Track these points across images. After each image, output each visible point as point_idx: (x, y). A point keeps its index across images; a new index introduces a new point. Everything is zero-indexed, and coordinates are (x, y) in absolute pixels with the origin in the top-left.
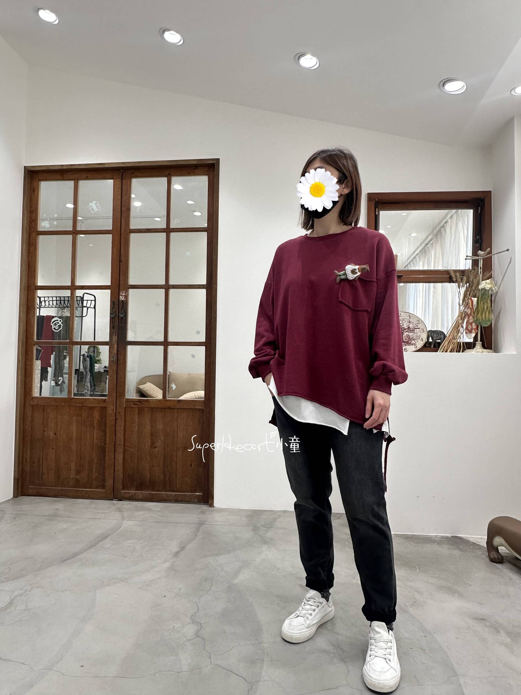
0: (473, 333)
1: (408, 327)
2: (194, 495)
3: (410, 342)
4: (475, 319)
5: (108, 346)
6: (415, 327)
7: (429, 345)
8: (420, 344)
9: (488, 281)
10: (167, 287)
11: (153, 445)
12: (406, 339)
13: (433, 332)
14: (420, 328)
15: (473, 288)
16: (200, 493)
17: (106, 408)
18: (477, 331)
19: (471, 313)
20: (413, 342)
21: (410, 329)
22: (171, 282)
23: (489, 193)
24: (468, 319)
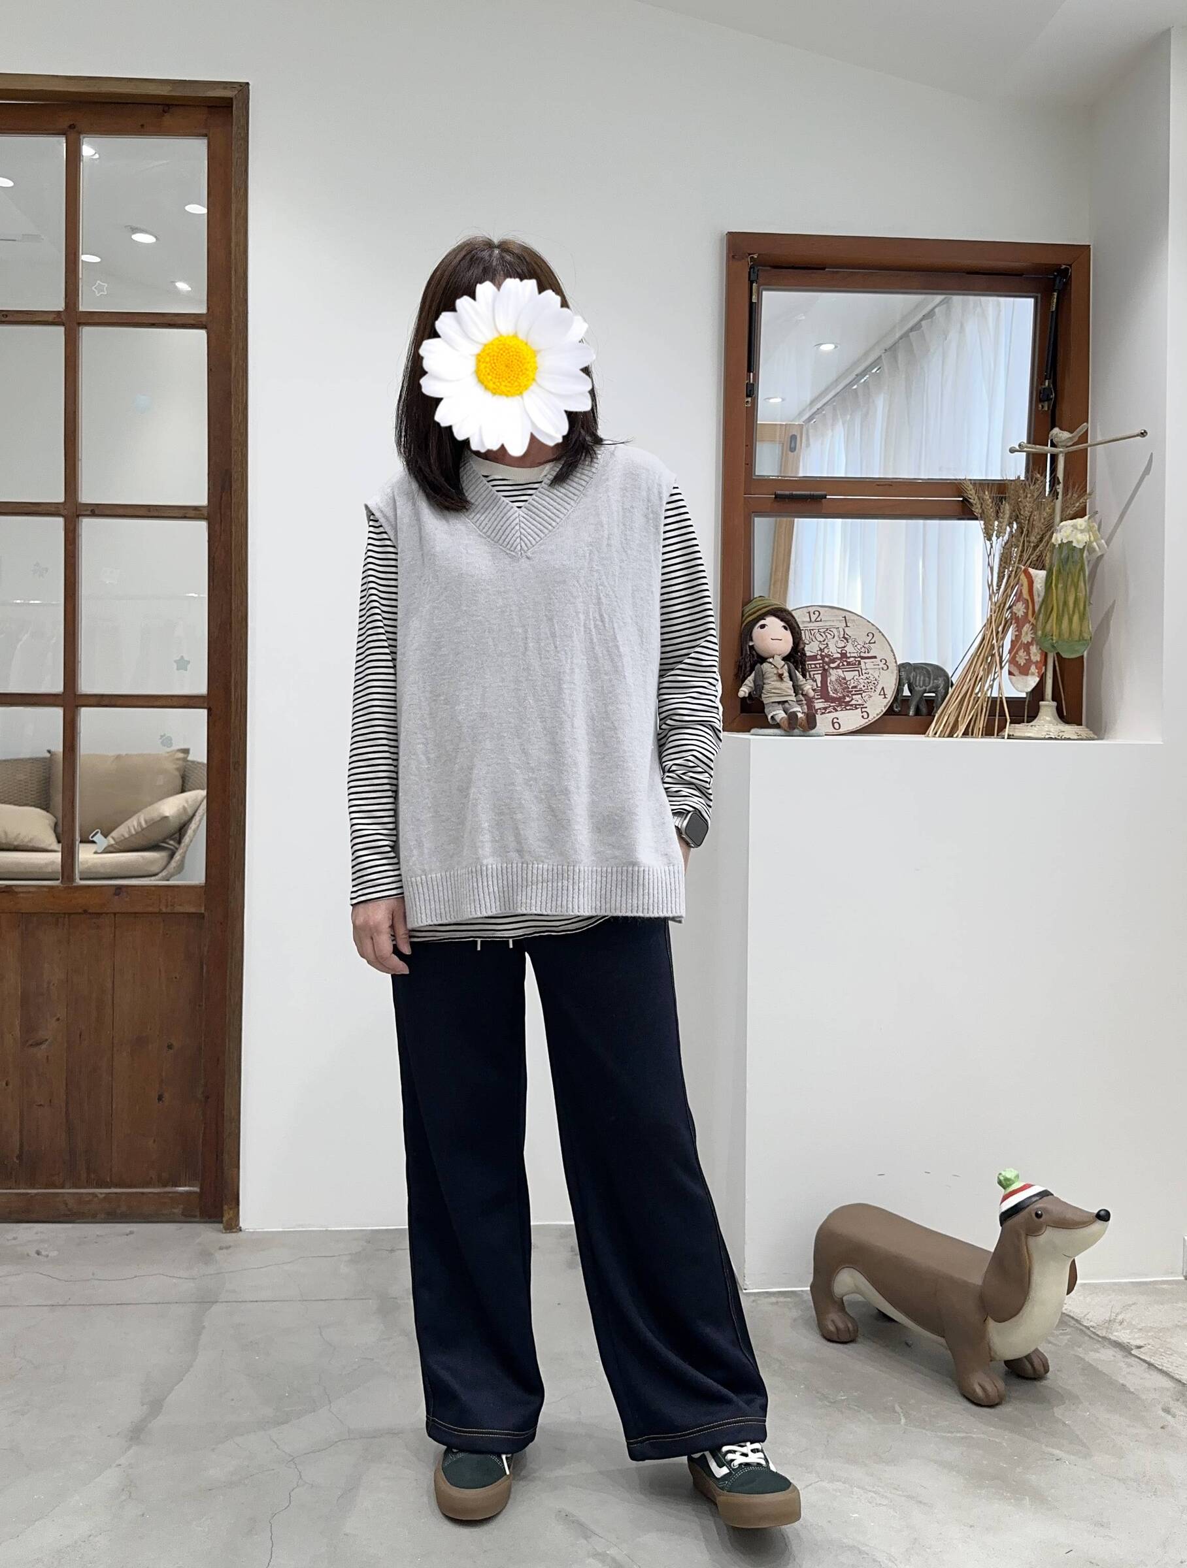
0: (1033, 674)
1: (841, 654)
2: (170, 1195)
3: (848, 699)
4: (1040, 633)
6: (862, 654)
7: (901, 708)
8: (877, 706)
9: (1080, 522)
10: (72, 511)
11: (30, 1037)
12: (836, 690)
13: (914, 671)
14: (875, 657)
15: (1033, 539)
16: (189, 1186)
18: (1043, 670)
19: (1026, 614)
20: (857, 699)
21: (848, 660)
22: (87, 496)
23: (1082, 252)
24: (1017, 633)
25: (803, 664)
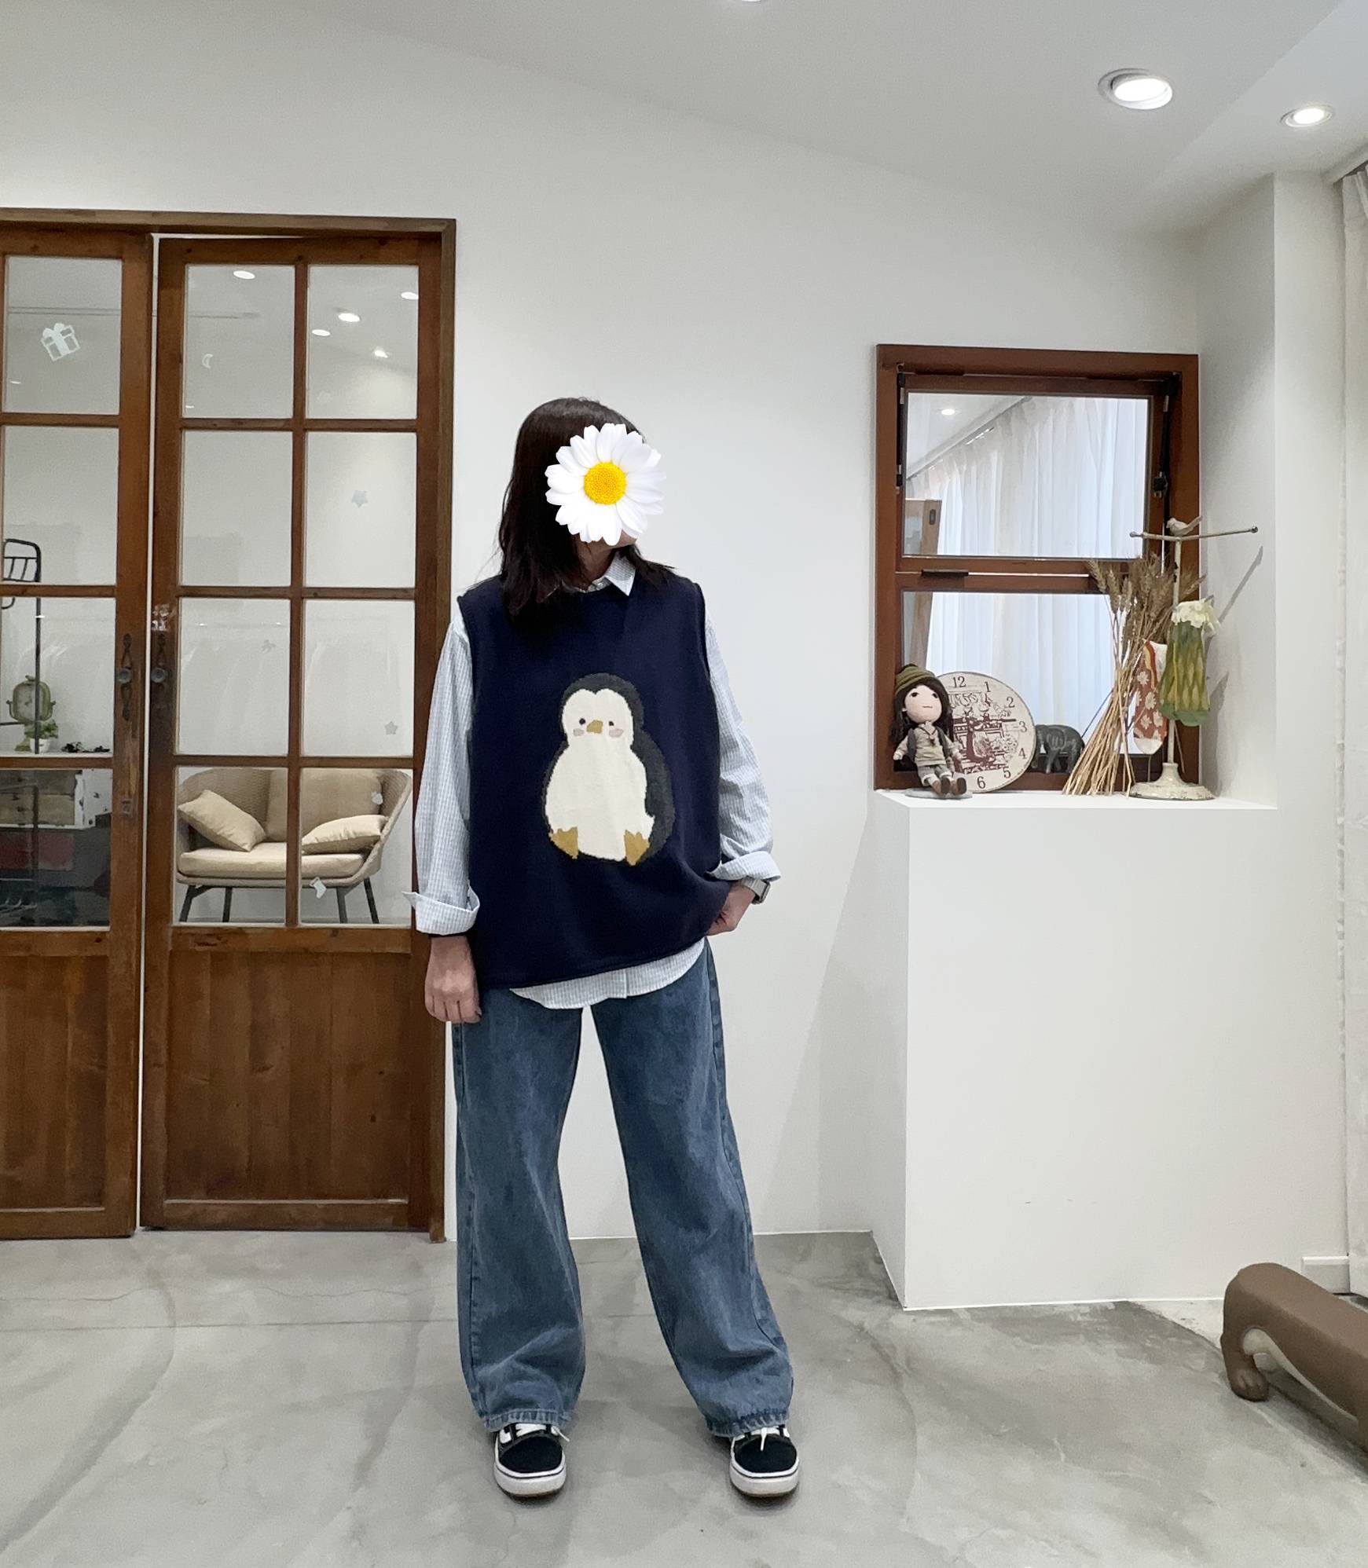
0: (1156, 738)
2: (382, 1206)
3: (991, 759)
4: (1161, 702)
5: (109, 772)
6: (1003, 718)
7: (1039, 767)
8: (1018, 765)
9: (1197, 604)
10: (297, 594)
11: (258, 1062)
12: (980, 752)
13: (1050, 732)
14: (1014, 720)
15: (1152, 613)
16: (399, 1197)
17: (104, 959)
18: (1165, 735)
19: (1149, 683)
20: (1000, 760)
21: (991, 723)
22: (311, 580)
23: (1193, 360)
24: (1141, 699)
25: (951, 727)
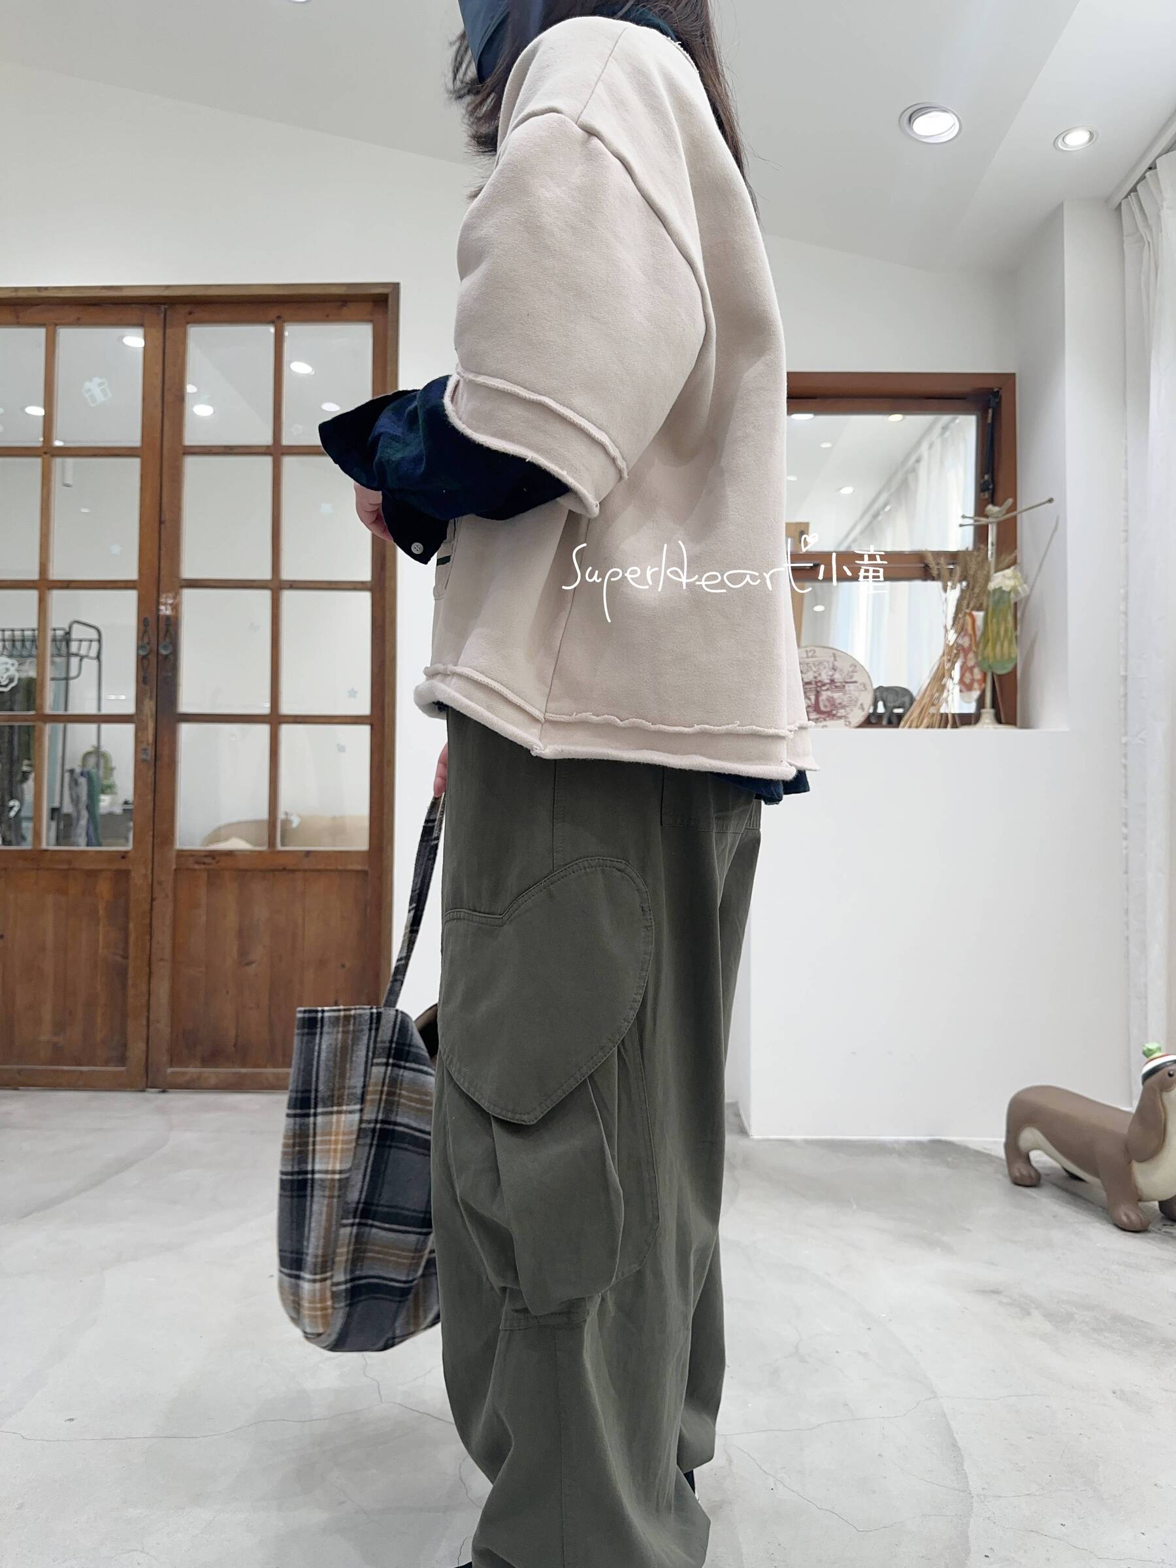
0: (975, 689)
1: (830, 679)
3: (834, 712)
4: (980, 658)
5: (133, 725)
6: (847, 680)
7: (877, 721)
8: (859, 716)
9: (1008, 572)
10: (276, 586)
11: (244, 959)
12: (825, 706)
13: (886, 691)
14: (855, 682)
17: (127, 872)
18: (983, 685)
19: (971, 645)
20: (842, 712)
21: (836, 684)
22: (287, 575)
23: (1011, 377)
24: (964, 661)
